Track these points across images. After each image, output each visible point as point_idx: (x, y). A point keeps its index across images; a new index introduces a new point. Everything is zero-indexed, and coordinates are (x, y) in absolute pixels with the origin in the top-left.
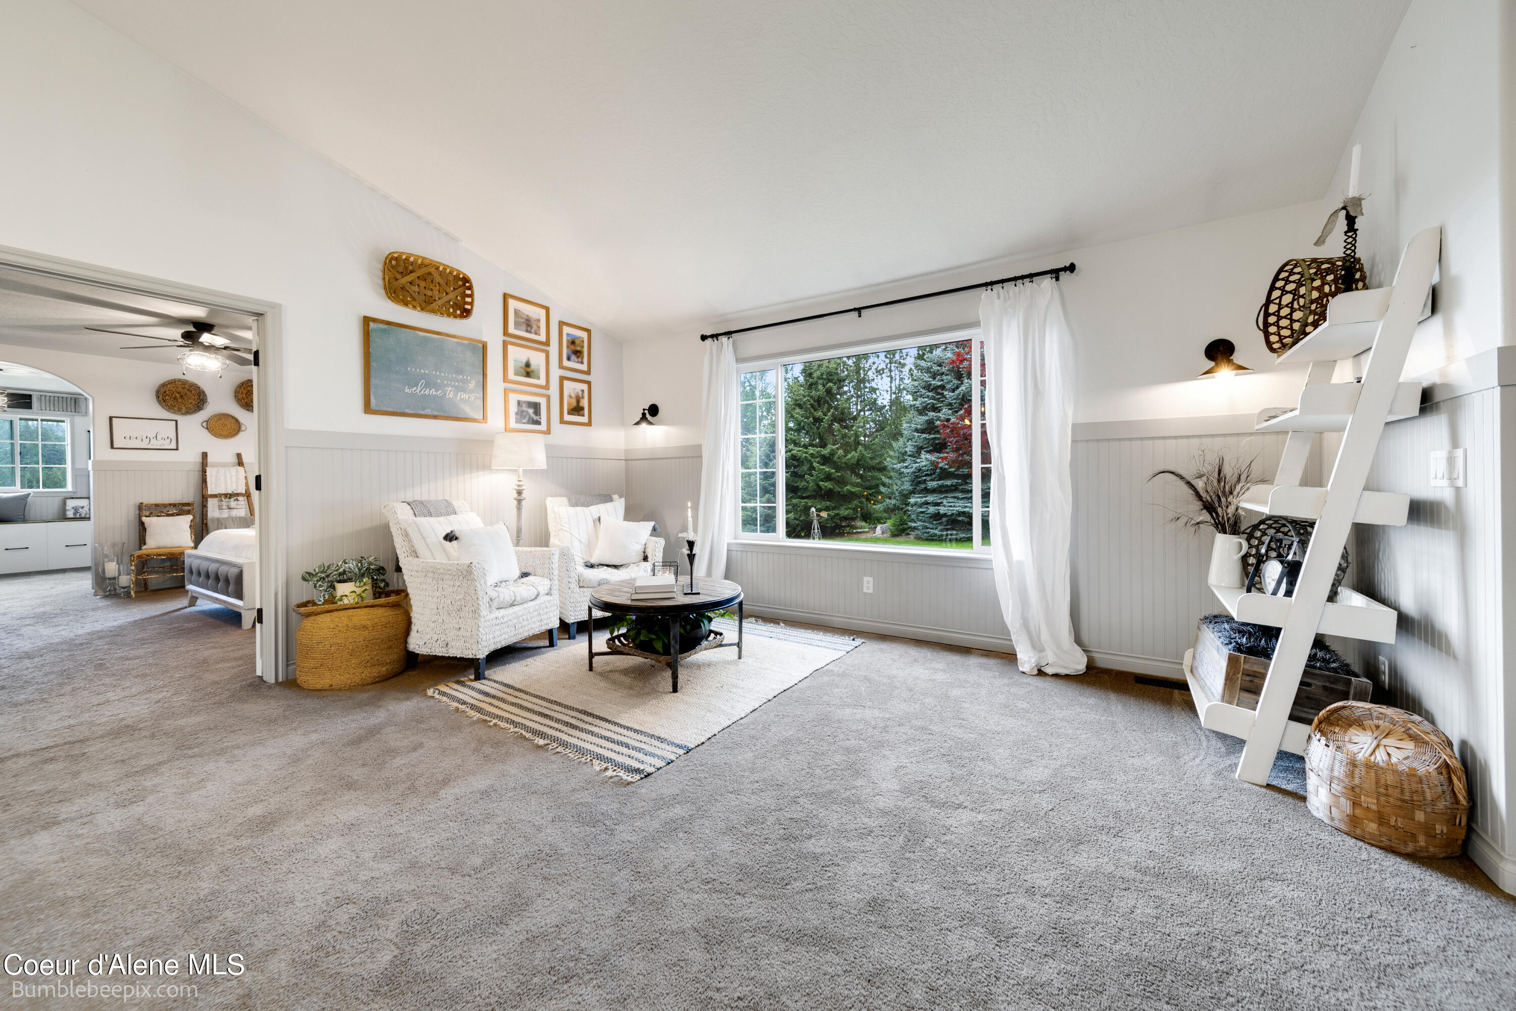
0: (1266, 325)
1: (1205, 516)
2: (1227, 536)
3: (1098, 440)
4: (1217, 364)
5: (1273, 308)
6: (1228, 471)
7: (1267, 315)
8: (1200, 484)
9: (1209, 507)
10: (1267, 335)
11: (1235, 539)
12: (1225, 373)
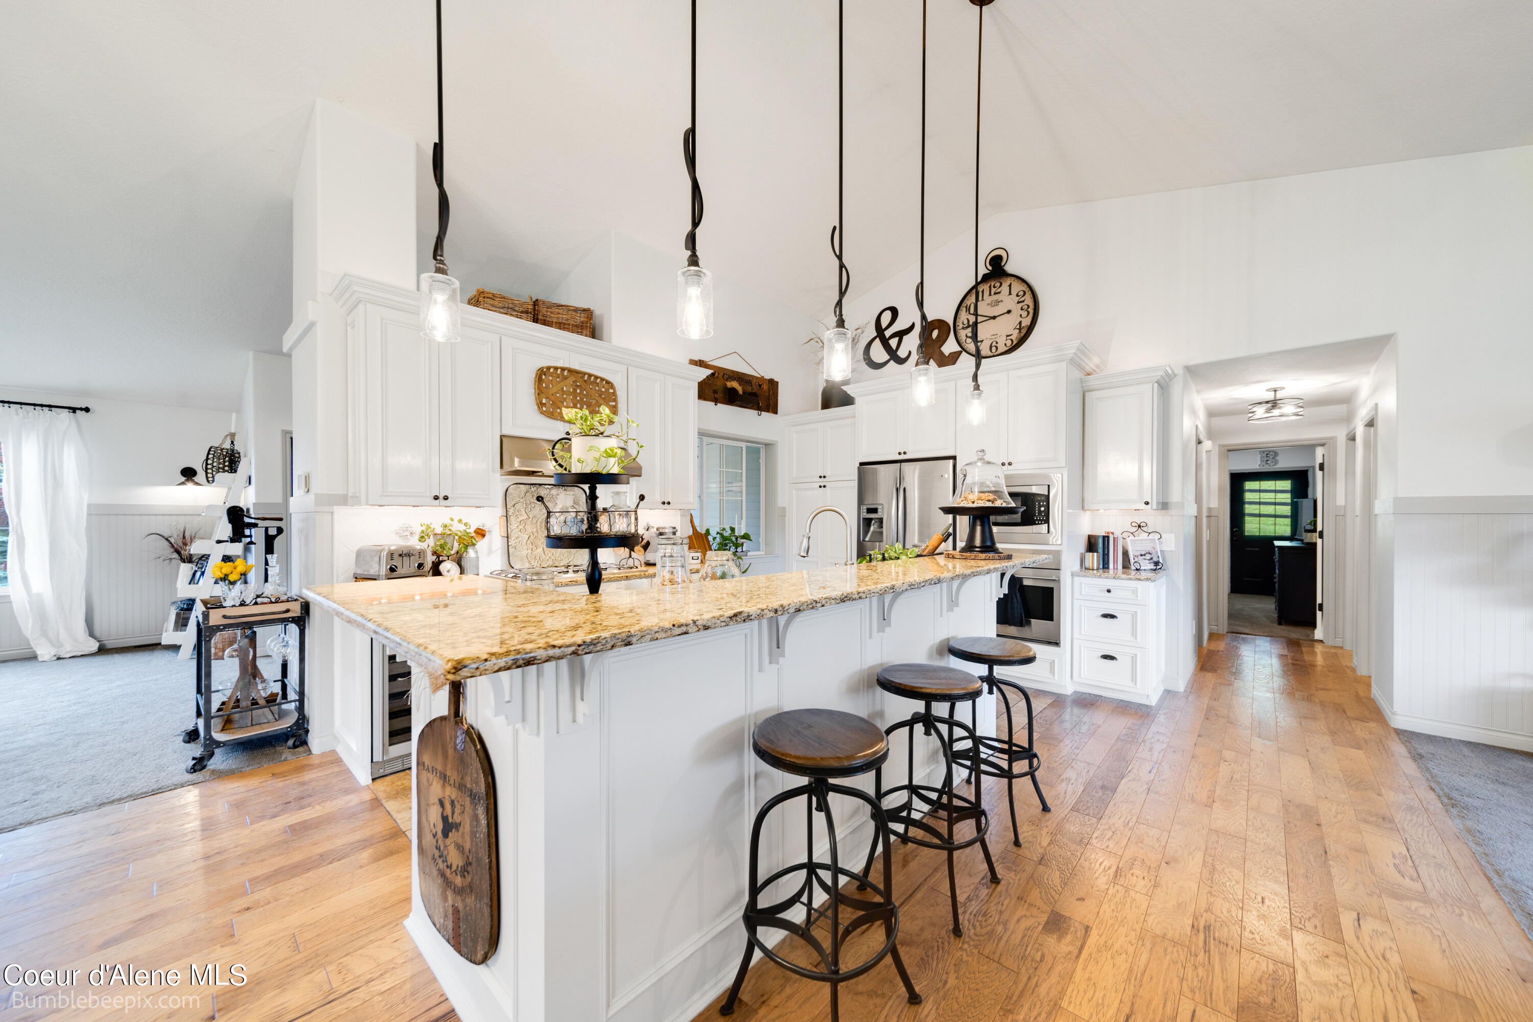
0: (207, 469)
1: (175, 555)
2: (186, 564)
3: (109, 515)
4: (187, 480)
5: (209, 462)
6: (187, 535)
7: (207, 464)
8: (172, 540)
9: (178, 552)
10: (207, 473)
11: (189, 565)
12: (190, 486)
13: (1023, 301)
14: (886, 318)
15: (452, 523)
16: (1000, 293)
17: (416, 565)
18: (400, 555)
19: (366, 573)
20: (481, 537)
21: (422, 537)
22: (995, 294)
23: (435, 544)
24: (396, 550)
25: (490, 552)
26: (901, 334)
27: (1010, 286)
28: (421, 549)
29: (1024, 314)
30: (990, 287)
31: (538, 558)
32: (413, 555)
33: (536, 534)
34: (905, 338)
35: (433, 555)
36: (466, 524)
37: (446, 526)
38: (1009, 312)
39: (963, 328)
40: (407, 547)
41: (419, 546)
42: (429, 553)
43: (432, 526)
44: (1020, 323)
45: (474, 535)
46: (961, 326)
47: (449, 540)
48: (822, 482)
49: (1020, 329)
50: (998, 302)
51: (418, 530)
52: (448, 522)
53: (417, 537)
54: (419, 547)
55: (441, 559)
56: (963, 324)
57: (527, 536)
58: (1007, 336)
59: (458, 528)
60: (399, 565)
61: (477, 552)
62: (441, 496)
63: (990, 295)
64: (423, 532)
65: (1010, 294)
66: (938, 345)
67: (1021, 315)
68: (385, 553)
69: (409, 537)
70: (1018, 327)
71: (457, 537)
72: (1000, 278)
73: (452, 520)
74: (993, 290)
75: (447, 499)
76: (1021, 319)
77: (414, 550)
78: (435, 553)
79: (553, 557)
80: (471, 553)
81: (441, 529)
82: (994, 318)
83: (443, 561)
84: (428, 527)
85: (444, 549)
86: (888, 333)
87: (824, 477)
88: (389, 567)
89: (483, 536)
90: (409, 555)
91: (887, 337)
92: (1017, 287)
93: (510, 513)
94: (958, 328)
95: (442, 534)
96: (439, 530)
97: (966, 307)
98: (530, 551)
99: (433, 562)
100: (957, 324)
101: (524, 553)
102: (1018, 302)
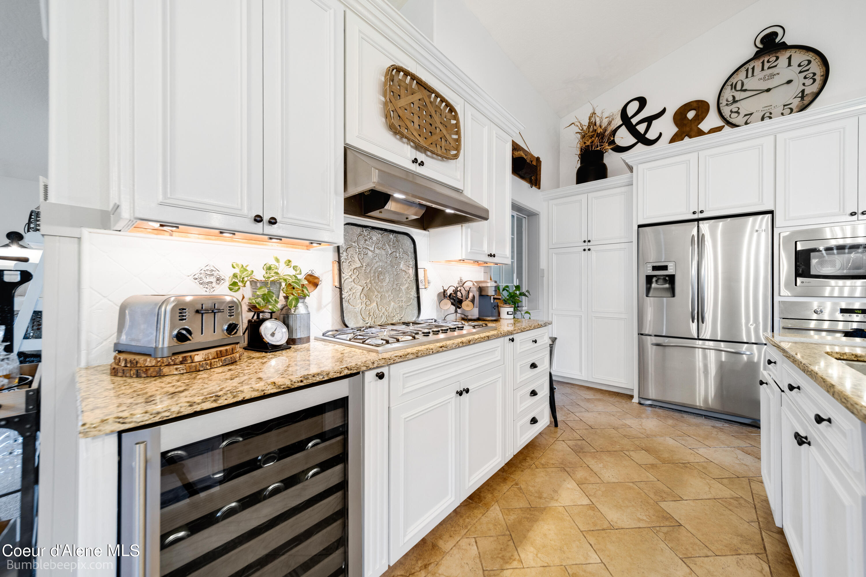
13: (808, 70)
14: (633, 107)
15: (277, 264)
16: (776, 66)
17: (225, 327)
18: (197, 312)
19: (133, 343)
20: (313, 288)
21: (234, 284)
22: (769, 68)
23: (254, 295)
24: (190, 304)
25: (319, 308)
26: (649, 120)
27: (790, 58)
28: (233, 302)
29: (809, 82)
30: (763, 63)
31: (372, 314)
32: (219, 311)
33: (369, 286)
34: (654, 122)
35: (250, 310)
36: (295, 268)
37: (270, 268)
38: (789, 82)
39: (727, 105)
40: (211, 298)
41: (229, 297)
42: (245, 308)
43: (249, 269)
44: (803, 91)
45: (305, 282)
46: (725, 103)
47: (274, 289)
48: (586, 246)
49: (802, 97)
50: (772, 76)
51: (227, 273)
52: (272, 262)
53: (227, 284)
54: (228, 299)
55: (261, 317)
56: (727, 101)
57: (361, 288)
58: (784, 106)
59: (285, 271)
60: (195, 328)
61: (307, 307)
62: (266, 218)
63: (763, 69)
64: (235, 276)
65: (789, 65)
66: (696, 124)
67: (804, 84)
68: (169, 308)
69: (214, 284)
70: (800, 95)
71: (283, 285)
72: (776, 53)
73: (277, 260)
74: (766, 65)
75: (275, 223)
76: (804, 87)
77: (222, 302)
78: (253, 308)
79: (386, 313)
80: (301, 309)
81: (264, 272)
82: (768, 90)
83: (264, 320)
84: (244, 269)
85: (269, 302)
86: (634, 121)
87: (589, 241)
88: (175, 332)
89: (316, 285)
90: (214, 311)
91: (634, 123)
92: (799, 57)
93: (342, 259)
94: (721, 105)
95: (265, 284)
96: (260, 275)
97: (732, 85)
98: (364, 306)
99: (249, 321)
100: (721, 101)
101: (358, 307)
102: (800, 72)
